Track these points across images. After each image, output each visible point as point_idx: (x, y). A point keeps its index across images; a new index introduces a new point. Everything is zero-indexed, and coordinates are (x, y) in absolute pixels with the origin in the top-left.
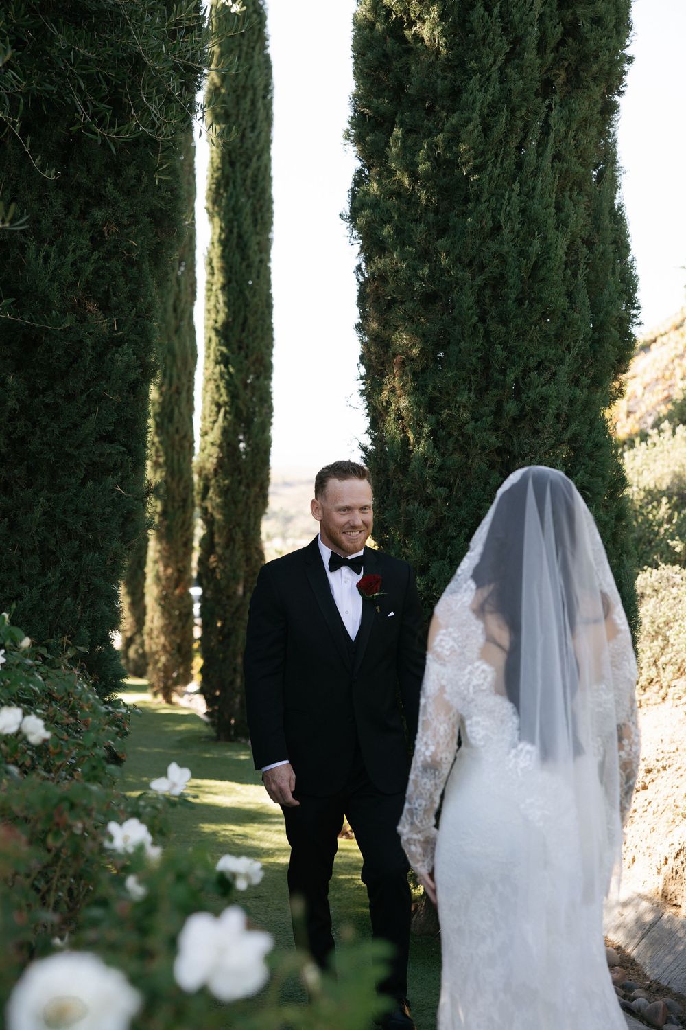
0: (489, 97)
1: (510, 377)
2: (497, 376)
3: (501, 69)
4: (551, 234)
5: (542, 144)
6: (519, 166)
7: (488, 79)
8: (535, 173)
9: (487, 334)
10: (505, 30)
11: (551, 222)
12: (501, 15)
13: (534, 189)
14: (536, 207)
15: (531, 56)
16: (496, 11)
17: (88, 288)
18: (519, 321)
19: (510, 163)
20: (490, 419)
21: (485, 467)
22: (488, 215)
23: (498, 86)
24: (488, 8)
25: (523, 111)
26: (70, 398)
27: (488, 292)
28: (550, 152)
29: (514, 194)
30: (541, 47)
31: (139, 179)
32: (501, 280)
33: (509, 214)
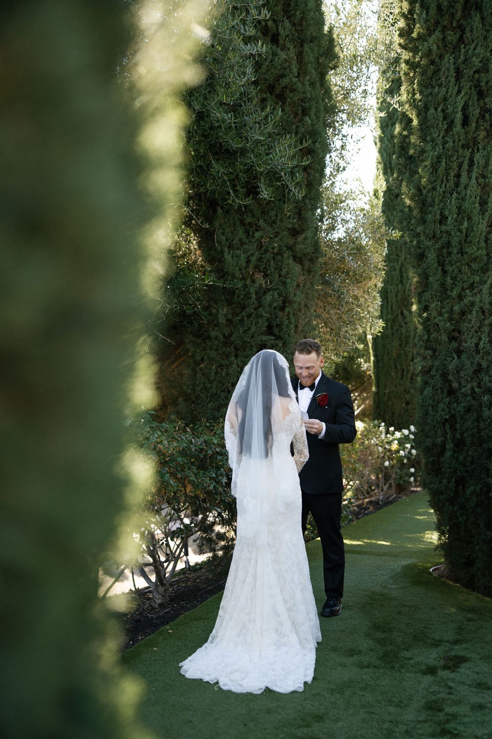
0: (436, 153)
1: (455, 293)
2: (449, 293)
3: (443, 137)
4: (476, 218)
5: (469, 171)
6: (457, 185)
7: (436, 144)
8: (466, 188)
9: (444, 272)
10: (445, 118)
11: (476, 211)
12: (443, 111)
13: (466, 195)
14: (466, 205)
15: (458, 128)
16: (439, 109)
17: (256, 267)
18: (458, 264)
19: (451, 183)
20: (446, 315)
21: (446, 339)
22: (438, 212)
23: (441, 147)
24: (436, 109)
25: (455, 157)
26: (249, 316)
27: (445, 251)
28: (474, 175)
29: (453, 200)
30: (465, 122)
31: (277, 215)
32: (448, 244)
33: (450, 210)
